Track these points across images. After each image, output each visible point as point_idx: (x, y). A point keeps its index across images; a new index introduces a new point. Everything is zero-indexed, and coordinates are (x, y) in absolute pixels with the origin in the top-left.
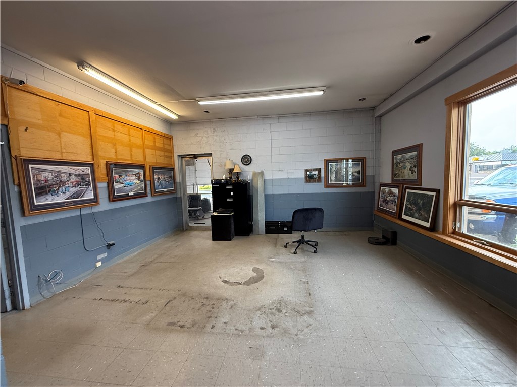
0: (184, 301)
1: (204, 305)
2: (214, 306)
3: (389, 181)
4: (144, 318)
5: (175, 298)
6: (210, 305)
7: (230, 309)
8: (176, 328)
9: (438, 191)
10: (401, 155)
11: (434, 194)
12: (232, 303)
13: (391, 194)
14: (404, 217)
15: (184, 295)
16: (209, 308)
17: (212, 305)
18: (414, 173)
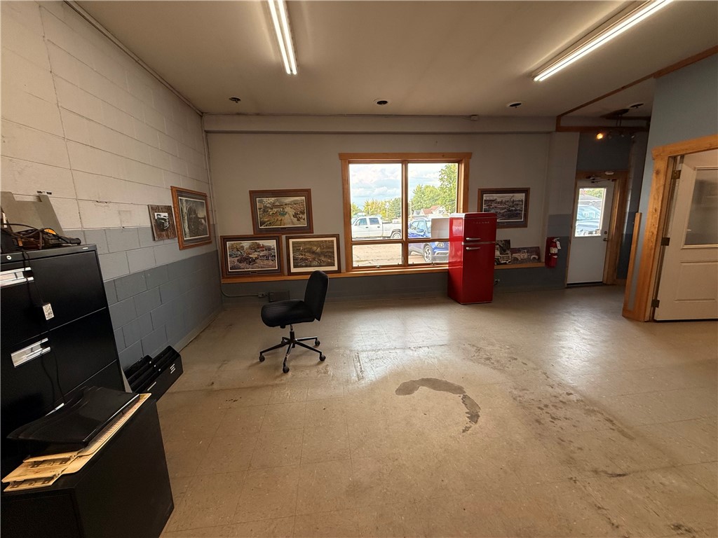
0: (581, 449)
1: (553, 418)
2: (542, 406)
3: (250, 232)
4: (684, 486)
5: (596, 472)
6: (544, 411)
7: (528, 390)
8: (620, 426)
9: (337, 237)
10: (273, 199)
11: (335, 239)
12: (515, 392)
13: (258, 248)
14: (293, 270)
15: (570, 461)
16: (552, 410)
17: (542, 409)
18: (302, 220)
